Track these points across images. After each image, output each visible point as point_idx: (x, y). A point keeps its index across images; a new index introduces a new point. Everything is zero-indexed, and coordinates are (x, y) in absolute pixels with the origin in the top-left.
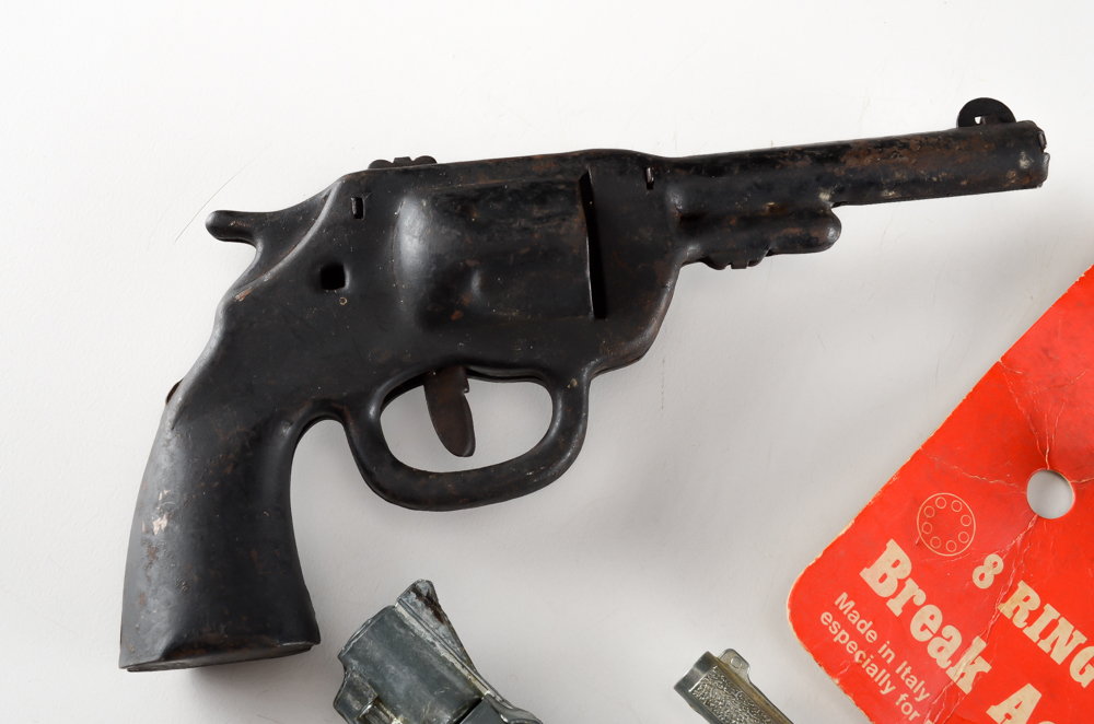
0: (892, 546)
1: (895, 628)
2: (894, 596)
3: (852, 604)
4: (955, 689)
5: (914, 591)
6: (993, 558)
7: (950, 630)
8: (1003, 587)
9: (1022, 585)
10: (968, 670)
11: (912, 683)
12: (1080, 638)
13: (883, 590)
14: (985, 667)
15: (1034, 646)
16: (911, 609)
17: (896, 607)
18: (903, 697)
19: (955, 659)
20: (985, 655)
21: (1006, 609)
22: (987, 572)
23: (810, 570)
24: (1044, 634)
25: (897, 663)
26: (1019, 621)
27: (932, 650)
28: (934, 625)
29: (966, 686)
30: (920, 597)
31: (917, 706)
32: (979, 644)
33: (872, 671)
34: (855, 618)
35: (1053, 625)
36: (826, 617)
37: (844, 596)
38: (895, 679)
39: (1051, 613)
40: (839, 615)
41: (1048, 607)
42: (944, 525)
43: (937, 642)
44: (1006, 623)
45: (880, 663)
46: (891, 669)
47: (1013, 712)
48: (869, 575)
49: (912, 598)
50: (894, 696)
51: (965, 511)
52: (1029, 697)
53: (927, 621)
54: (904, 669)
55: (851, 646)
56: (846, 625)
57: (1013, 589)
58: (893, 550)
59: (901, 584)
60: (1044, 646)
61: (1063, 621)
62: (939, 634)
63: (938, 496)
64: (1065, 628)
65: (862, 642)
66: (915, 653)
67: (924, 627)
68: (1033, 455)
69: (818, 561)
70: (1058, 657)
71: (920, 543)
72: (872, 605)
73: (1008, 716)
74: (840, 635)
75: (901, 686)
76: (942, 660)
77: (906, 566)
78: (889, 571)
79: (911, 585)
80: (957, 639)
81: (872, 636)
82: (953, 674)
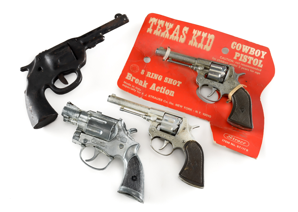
0: (128, 73)
1: (133, 83)
3: (126, 82)
4: (144, 88)
5: (133, 78)
6: (143, 70)
7: (141, 81)
8: (146, 73)
9: (148, 72)
10: (145, 85)
11: (138, 89)
12: (158, 75)
13: (129, 79)
14: (147, 84)
15: (152, 79)
16: (134, 80)
17: (132, 80)
18: (138, 91)
19: (143, 84)
20: (146, 82)
21: (147, 76)
22: (143, 72)
23: (118, 80)
24: (153, 77)
25: (135, 87)
26: (149, 76)
27: (139, 84)
28: (138, 81)
29: (146, 87)
30: (135, 78)
31: (140, 92)
32: (145, 81)
33: (132, 89)
34: (127, 84)
35: (154, 75)
36: (123, 85)
37: (124, 81)
38: (136, 89)
39: (153, 74)
40: (125, 84)
41: (152, 73)
42: (134, 68)
43: (139, 83)
44: (148, 77)
45: (133, 88)
46: (135, 88)
47: (153, 87)
48: (127, 78)
50: (136, 91)
51: (136, 66)
52: (154, 85)
53: (137, 81)
54: (136, 88)
55: (128, 87)
56: (126, 85)
57: (147, 73)
58: (129, 74)
59: (132, 78)
60: (154, 78)
61: (155, 74)
62: (139, 82)
63: (132, 65)
64: (155, 75)
66: (137, 85)
67: (137, 82)
68: (143, 56)
69: (119, 79)
70: (156, 78)
71: (132, 72)
72: (129, 81)
73: (152, 88)
74: (126, 87)
75: (137, 90)
76: (141, 85)
77: (131, 75)
78: (129, 76)
79: (133, 77)
80: (142, 82)
81: (130, 85)
82: (143, 86)
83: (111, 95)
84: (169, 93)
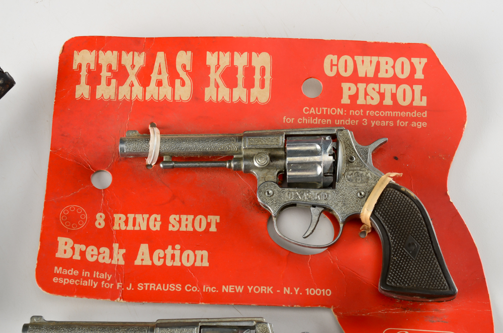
0: (59, 239)
1: (83, 264)
2: (74, 254)
3: (61, 268)
4: (119, 266)
5: (78, 247)
6: (98, 215)
7: (102, 249)
8: (109, 221)
9: (115, 216)
10: (118, 256)
11: (102, 276)
12: (146, 216)
13: (68, 256)
14: (123, 251)
15: (134, 231)
16: (83, 254)
17: (77, 257)
18: (103, 283)
19: (111, 257)
20: (120, 247)
21: (116, 227)
22: (100, 221)
23: (37, 269)
24: (134, 225)
25: (92, 274)
26: (123, 228)
27: (101, 261)
28: (96, 252)
29: (122, 262)
30: (83, 247)
31: (110, 282)
32: (116, 246)
33: (85, 283)
34: (66, 272)
35: (135, 219)
36: (55, 280)
37: (56, 268)
38: (96, 280)
39: (131, 216)
40: (59, 276)
41: (129, 215)
42: (73, 218)
43: (101, 257)
44: (119, 232)
45: (86, 279)
46: (91, 277)
47: (143, 257)
48: (60, 254)
49: (80, 250)
50: (100, 285)
51: (76, 208)
52: (144, 248)
53: (92, 253)
54: (96, 274)
55: (72, 282)
56: (64, 276)
57: (113, 219)
58: (61, 240)
59: (73, 248)
60: (137, 228)
61: (137, 216)
62: (99, 254)
63: (63, 211)
64: (139, 217)
65: (73, 277)
66: (97, 266)
67: (92, 256)
68: (86, 172)
69: (38, 265)
70: (144, 228)
71: (69, 231)
72: (68, 263)
73: (142, 260)
74: (65, 281)
75: (100, 281)
76: (107, 261)
77: (70, 242)
78: (65, 247)
79: (77, 247)
80: (107, 250)
81: (76, 273)
82: (114, 262)
83: (28, 322)
84: (195, 261)
